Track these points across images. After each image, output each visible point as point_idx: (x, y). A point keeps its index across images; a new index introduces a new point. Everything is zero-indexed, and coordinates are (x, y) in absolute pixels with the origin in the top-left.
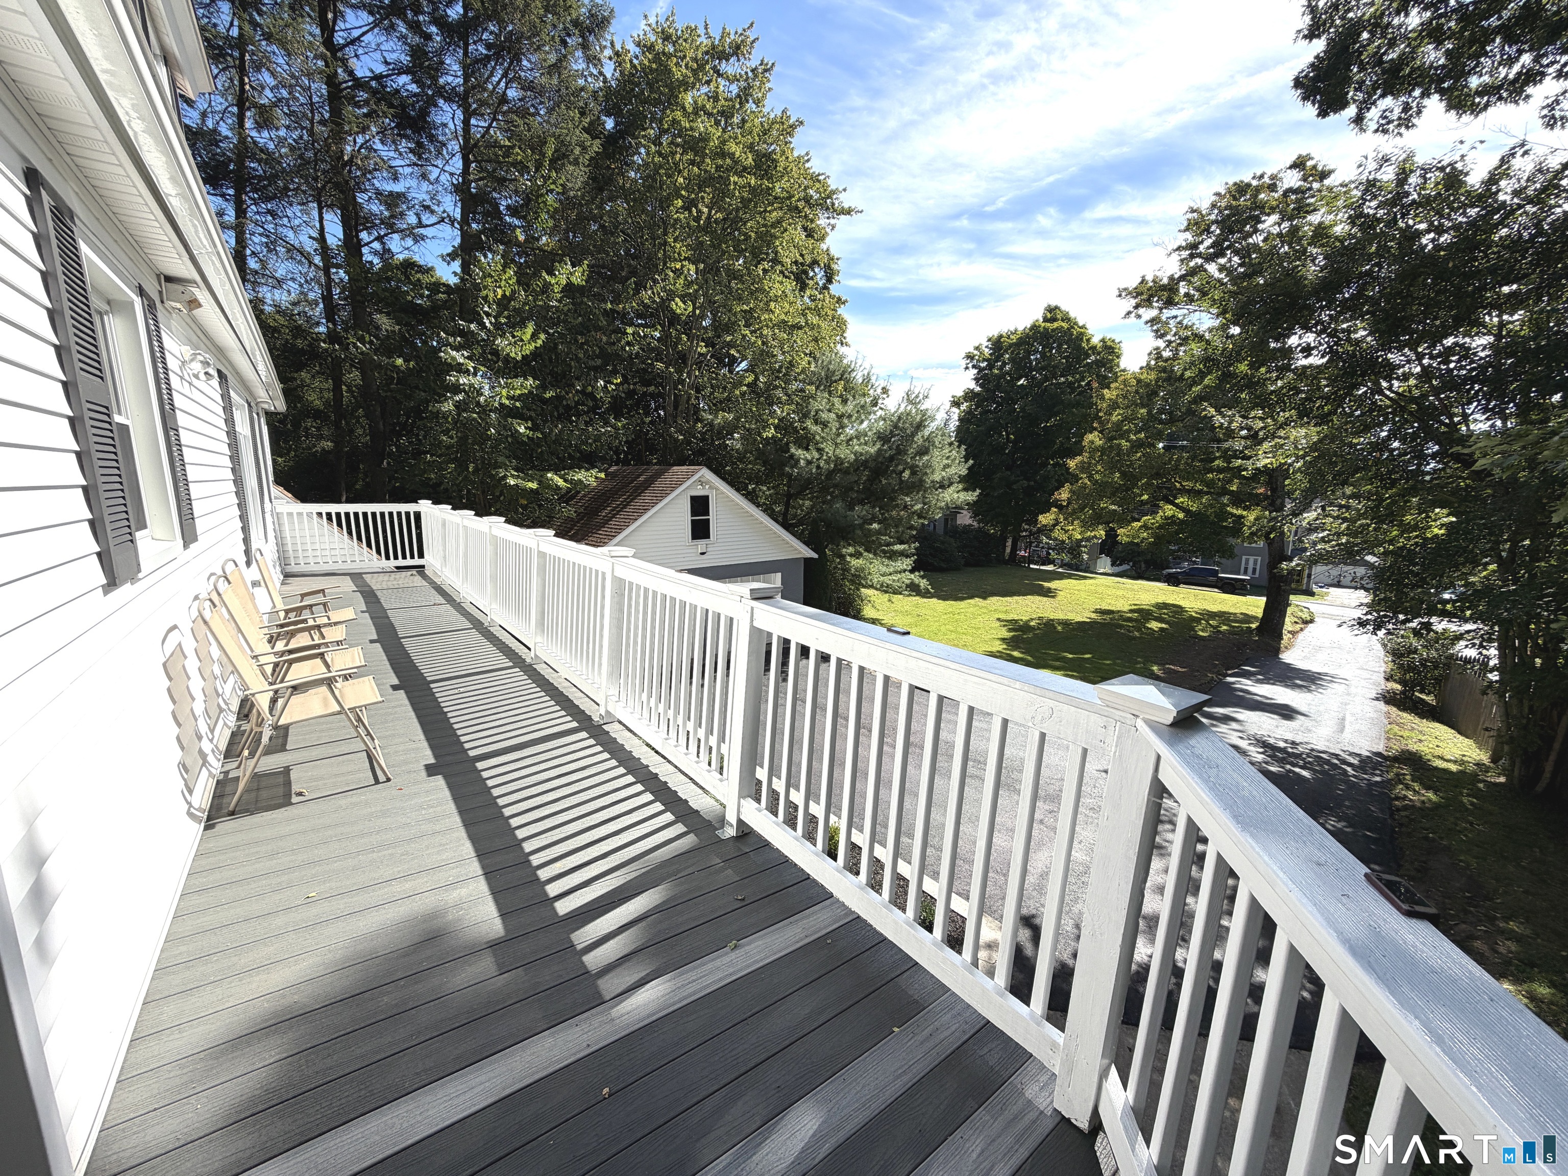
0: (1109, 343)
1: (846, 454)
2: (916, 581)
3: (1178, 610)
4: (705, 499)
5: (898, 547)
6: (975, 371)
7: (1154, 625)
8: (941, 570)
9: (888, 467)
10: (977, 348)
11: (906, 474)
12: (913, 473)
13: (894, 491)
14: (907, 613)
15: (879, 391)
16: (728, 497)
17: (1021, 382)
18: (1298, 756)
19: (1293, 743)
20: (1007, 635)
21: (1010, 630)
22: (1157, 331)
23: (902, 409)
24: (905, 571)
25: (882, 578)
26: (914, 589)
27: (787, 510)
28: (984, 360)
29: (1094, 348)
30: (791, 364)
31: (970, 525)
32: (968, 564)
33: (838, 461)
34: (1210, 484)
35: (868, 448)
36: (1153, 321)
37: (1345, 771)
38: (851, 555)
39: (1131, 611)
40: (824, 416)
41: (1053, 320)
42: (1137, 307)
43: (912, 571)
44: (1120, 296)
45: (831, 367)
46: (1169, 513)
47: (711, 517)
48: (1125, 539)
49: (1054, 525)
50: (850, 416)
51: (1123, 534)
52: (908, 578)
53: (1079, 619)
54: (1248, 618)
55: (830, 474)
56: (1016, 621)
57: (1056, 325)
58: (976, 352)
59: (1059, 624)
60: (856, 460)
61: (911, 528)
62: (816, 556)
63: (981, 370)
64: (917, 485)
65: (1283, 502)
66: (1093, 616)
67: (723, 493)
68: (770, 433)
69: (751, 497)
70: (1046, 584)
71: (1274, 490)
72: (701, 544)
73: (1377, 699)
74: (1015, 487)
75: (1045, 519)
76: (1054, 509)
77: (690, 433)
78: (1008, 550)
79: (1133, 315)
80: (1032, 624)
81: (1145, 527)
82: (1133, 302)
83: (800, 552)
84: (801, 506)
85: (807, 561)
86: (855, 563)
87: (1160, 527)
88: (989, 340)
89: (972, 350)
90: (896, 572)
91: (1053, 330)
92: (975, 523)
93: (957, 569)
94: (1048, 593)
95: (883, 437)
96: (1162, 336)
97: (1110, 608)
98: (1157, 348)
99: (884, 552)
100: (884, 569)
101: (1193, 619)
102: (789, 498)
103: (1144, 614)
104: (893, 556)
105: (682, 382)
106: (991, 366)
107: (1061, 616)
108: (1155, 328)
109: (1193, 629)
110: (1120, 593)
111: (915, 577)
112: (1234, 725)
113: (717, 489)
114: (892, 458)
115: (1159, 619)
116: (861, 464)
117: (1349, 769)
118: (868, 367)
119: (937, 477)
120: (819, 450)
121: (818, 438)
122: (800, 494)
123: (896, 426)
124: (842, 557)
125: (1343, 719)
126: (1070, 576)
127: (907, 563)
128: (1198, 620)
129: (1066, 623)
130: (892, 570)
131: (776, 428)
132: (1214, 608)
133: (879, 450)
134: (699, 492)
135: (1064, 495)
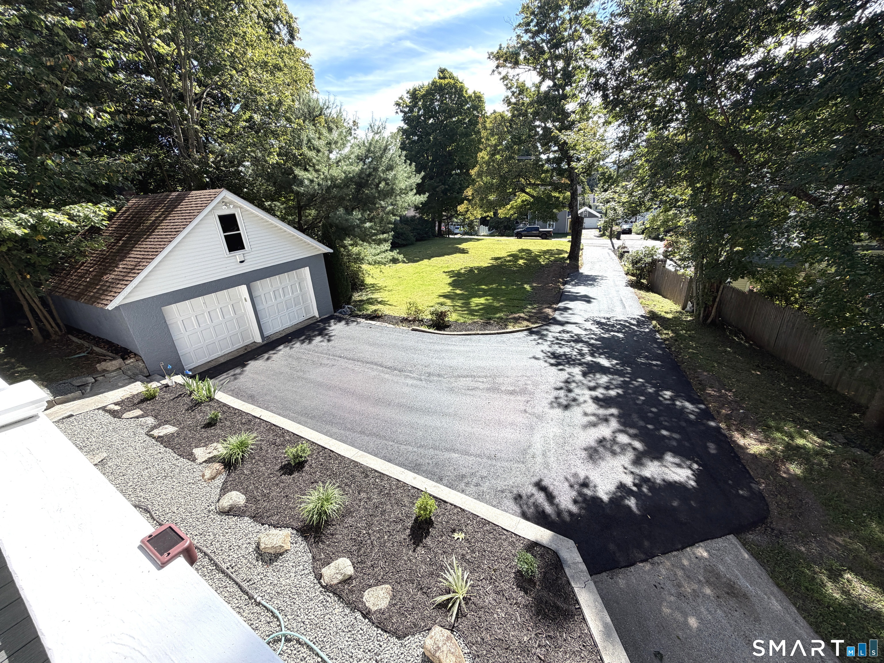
0: (478, 94)
1: (337, 172)
2: (396, 256)
3: (529, 252)
4: (232, 217)
5: (382, 236)
6: (402, 114)
7: (521, 262)
8: (404, 246)
9: (368, 181)
10: (401, 98)
11: (382, 185)
12: (387, 184)
13: (375, 197)
14: (392, 277)
15: (351, 123)
16: (252, 213)
17: (430, 122)
18: (613, 326)
19: (608, 319)
20: (450, 280)
21: (451, 277)
22: (507, 85)
23: (370, 138)
24: (387, 250)
25: (374, 258)
26: (395, 261)
27: (300, 219)
28: (407, 106)
29: (470, 97)
30: (280, 103)
31: (415, 216)
32: (417, 240)
33: (333, 179)
34: (542, 180)
35: (353, 168)
36: (505, 78)
37: (634, 329)
38: (351, 245)
39: (509, 256)
40: (316, 143)
41: (444, 78)
42: (497, 67)
43: (391, 250)
44: (489, 58)
45: (311, 104)
46: (524, 198)
47: (241, 231)
48: (502, 216)
49: (467, 212)
50: (336, 143)
51: (502, 213)
52: (390, 255)
53: (486, 265)
54: (560, 252)
55: (329, 189)
56: (453, 271)
57: (446, 81)
58: (401, 101)
59: (476, 269)
60: (346, 177)
61: (390, 222)
62: (331, 251)
63: (405, 113)
64: (390, 193)
65: (576, 188)
66: (491, 261)
67: (247, 211)
68: (274, 159)
69: (270, 211)
70: (460, 246)
71: (572, 181)
72: (238, 255)
73: (627, 286)
74: (437, 190)
75: (461, 208)
76: (466, 202)
77: (204, 162)
78: (437, 228)
79: (496, 72)
80: (462, 271)
81: (512, 207)
82: (496, 63)
83: (320, 250)
84: (310, 214)
85: (326, 255)
86: (355, 250)
87: (521, 207)
88: (408, 93)
89: (398, 99)
90: (381, 252)
91: (446, 85)
92: (417, 215)
93: (412, 244)
94: (463, 251)
95: (360, 159)
96: (510, 88)
97: (499, 256)
98: (507, 97)
99: (374, 240)
100: (373, 251)
101: (537, 256)
102: (300, 208)
103: (515, 257)
104: (380, 242)
105: (185, 117)
106: (411, 111)
107: (476, 265)
108: (505, 83)
109: (538, 261)
110: (501, 247)
111: (395, 254)
112: (570, 312)
113: (241, 208)
114: (370, 175)
115: (522, 258)
116: (348, 181)
117: (635, 327)
118: (339, 104)
119: (403, 185)
120: (317, 171)
121: (314, 161)
122: (307, 206)
123: (369, 151)
124: (345, 247)
125: (621, 300)
126: (471, 240)
127: (387, 246)
128: (540, 256)
129: (479, 269)
130: (379, 251)
131: (278, 155)
132: (545, 249)
133: (362, 168)
134: (226, 211)
135: (469, 192)
